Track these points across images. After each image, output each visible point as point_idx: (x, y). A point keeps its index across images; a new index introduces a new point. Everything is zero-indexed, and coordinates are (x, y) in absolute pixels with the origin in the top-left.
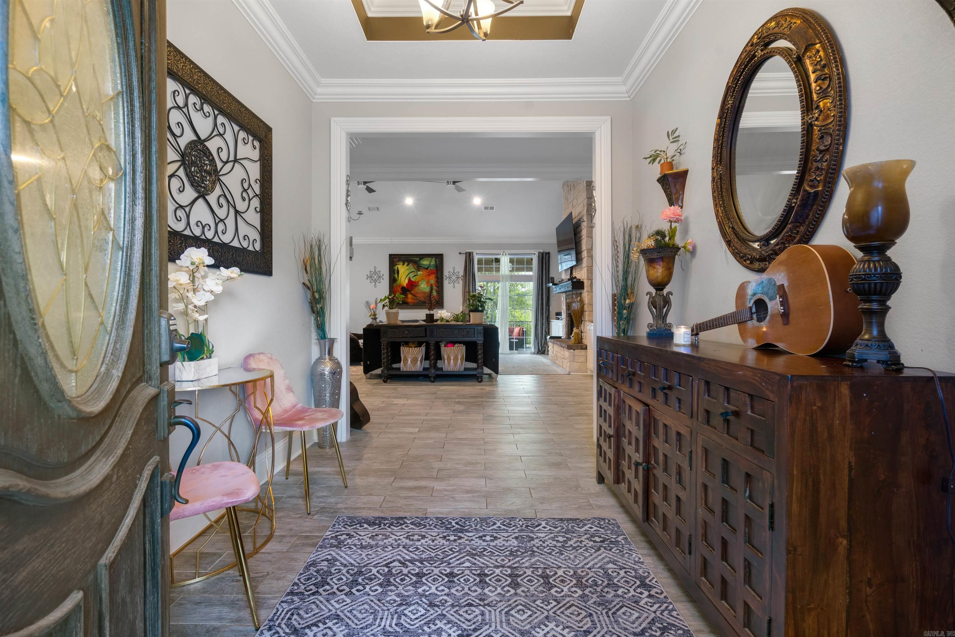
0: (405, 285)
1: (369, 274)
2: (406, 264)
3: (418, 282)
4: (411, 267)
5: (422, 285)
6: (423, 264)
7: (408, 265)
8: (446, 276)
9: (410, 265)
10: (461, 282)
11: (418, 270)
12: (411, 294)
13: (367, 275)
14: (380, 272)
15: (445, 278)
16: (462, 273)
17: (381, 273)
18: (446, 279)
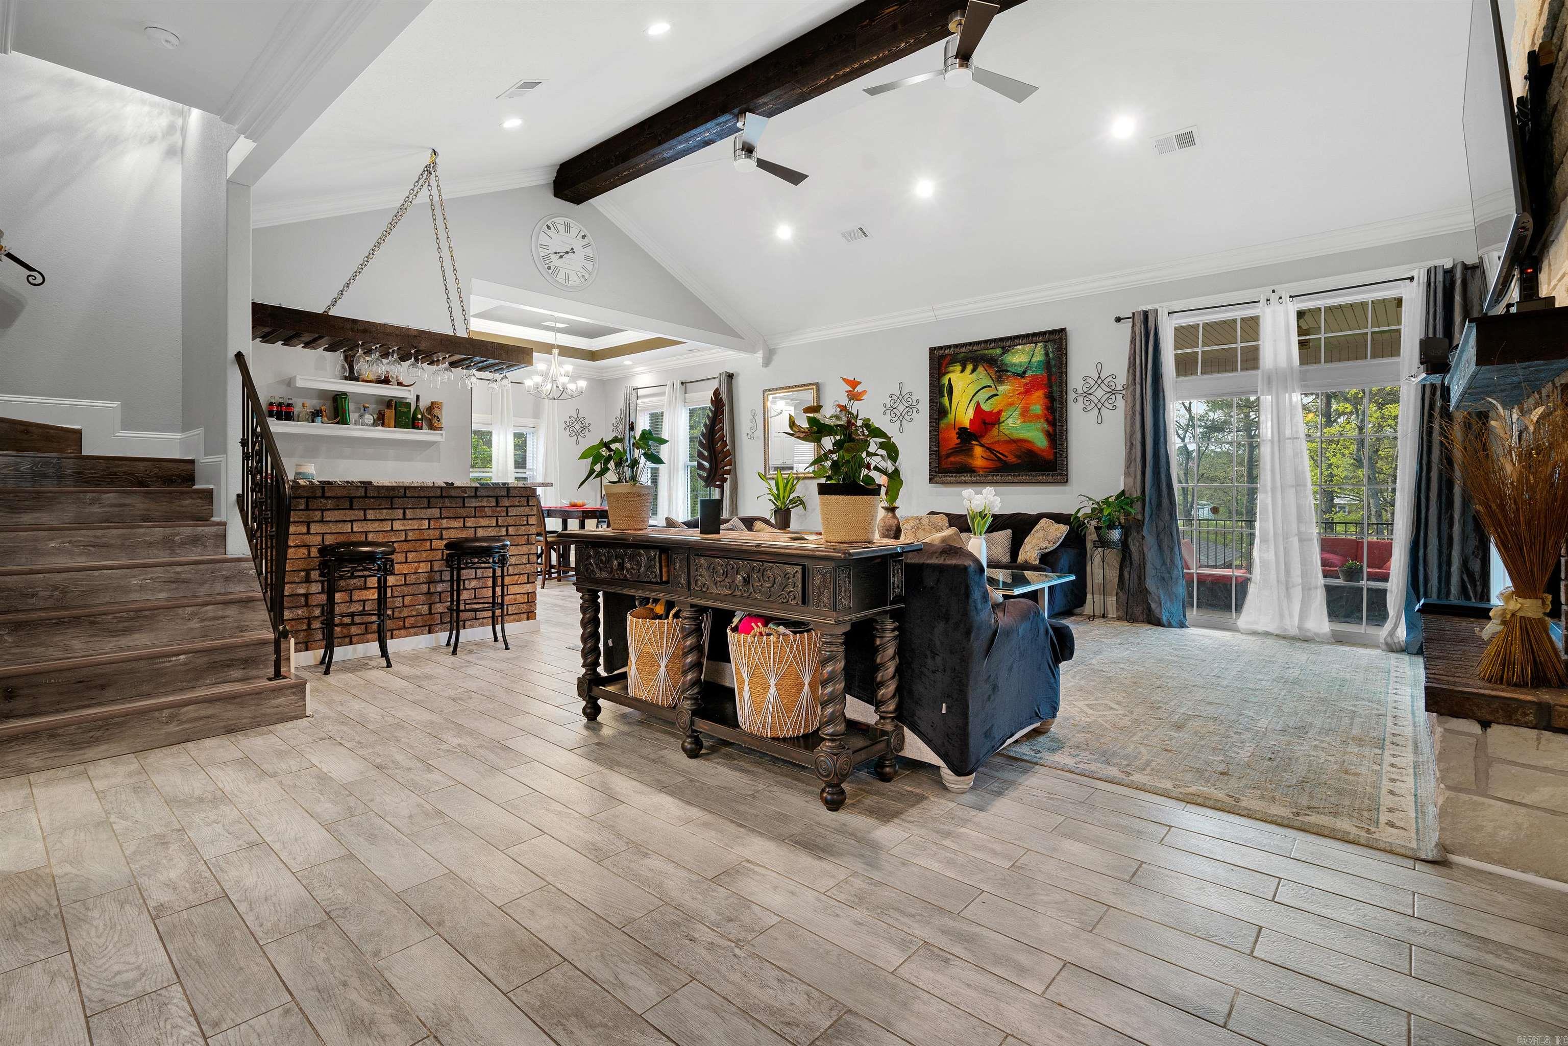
0: (967, 424)
1: (887, 402)
2: (970, 367)
3: (999, 413)
4: (982, 376)
5: (1010, 422)
6: (1015, 365)
7: (973, 371)
8: (1075, 391)
9: (980, 369)
10: (1121, 403)
11: (1000, 380)
12: (982, 446)
13: (885, 405)
14: (911, 393)
15: (1071, 396)
16: (1122, 379)
17: (914, 398)
18: (1076, 400)
